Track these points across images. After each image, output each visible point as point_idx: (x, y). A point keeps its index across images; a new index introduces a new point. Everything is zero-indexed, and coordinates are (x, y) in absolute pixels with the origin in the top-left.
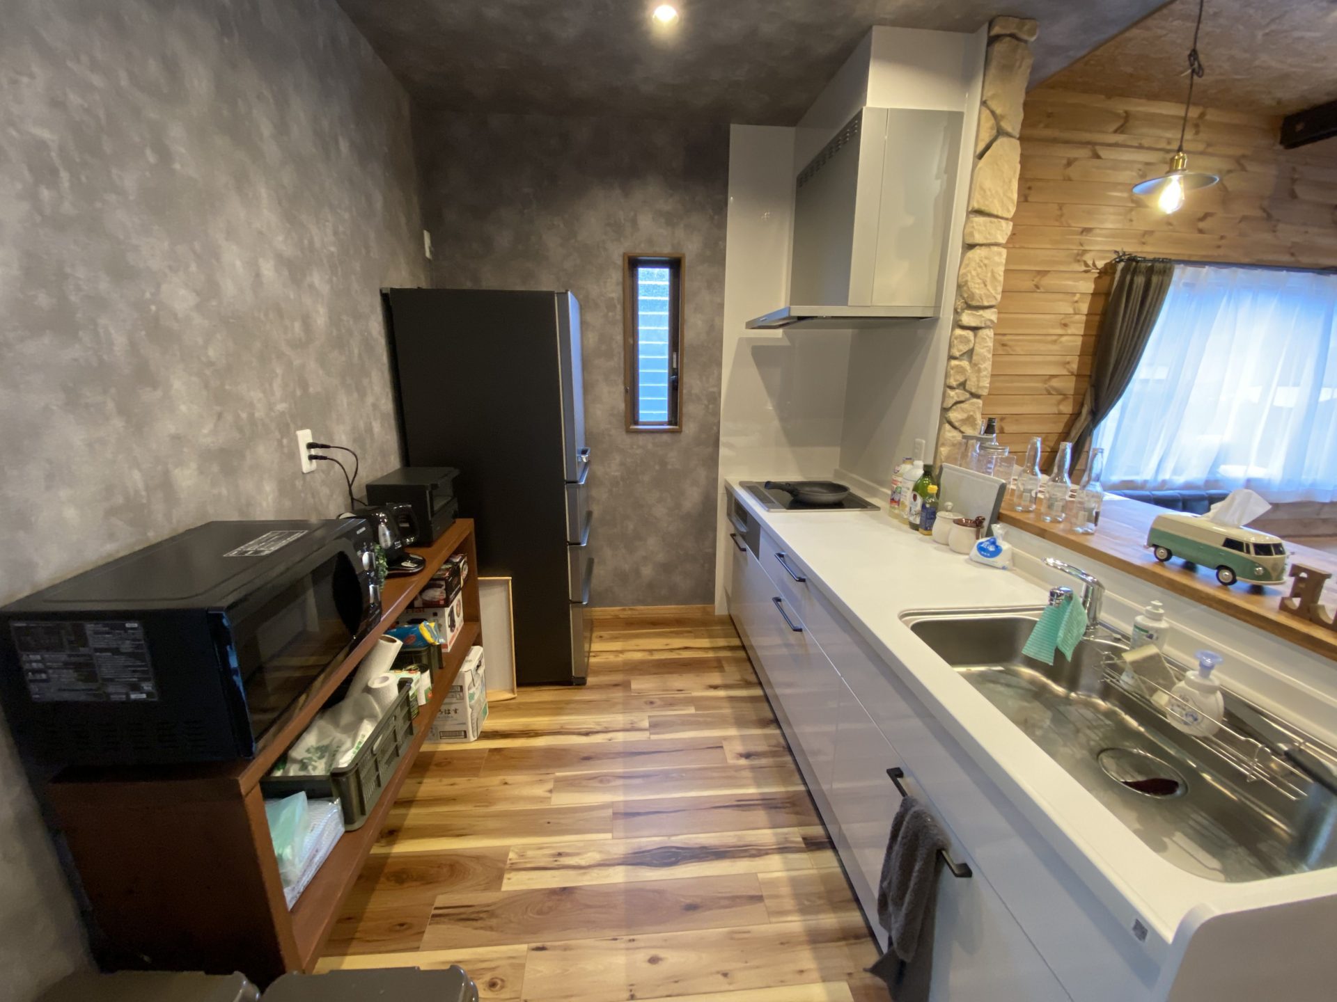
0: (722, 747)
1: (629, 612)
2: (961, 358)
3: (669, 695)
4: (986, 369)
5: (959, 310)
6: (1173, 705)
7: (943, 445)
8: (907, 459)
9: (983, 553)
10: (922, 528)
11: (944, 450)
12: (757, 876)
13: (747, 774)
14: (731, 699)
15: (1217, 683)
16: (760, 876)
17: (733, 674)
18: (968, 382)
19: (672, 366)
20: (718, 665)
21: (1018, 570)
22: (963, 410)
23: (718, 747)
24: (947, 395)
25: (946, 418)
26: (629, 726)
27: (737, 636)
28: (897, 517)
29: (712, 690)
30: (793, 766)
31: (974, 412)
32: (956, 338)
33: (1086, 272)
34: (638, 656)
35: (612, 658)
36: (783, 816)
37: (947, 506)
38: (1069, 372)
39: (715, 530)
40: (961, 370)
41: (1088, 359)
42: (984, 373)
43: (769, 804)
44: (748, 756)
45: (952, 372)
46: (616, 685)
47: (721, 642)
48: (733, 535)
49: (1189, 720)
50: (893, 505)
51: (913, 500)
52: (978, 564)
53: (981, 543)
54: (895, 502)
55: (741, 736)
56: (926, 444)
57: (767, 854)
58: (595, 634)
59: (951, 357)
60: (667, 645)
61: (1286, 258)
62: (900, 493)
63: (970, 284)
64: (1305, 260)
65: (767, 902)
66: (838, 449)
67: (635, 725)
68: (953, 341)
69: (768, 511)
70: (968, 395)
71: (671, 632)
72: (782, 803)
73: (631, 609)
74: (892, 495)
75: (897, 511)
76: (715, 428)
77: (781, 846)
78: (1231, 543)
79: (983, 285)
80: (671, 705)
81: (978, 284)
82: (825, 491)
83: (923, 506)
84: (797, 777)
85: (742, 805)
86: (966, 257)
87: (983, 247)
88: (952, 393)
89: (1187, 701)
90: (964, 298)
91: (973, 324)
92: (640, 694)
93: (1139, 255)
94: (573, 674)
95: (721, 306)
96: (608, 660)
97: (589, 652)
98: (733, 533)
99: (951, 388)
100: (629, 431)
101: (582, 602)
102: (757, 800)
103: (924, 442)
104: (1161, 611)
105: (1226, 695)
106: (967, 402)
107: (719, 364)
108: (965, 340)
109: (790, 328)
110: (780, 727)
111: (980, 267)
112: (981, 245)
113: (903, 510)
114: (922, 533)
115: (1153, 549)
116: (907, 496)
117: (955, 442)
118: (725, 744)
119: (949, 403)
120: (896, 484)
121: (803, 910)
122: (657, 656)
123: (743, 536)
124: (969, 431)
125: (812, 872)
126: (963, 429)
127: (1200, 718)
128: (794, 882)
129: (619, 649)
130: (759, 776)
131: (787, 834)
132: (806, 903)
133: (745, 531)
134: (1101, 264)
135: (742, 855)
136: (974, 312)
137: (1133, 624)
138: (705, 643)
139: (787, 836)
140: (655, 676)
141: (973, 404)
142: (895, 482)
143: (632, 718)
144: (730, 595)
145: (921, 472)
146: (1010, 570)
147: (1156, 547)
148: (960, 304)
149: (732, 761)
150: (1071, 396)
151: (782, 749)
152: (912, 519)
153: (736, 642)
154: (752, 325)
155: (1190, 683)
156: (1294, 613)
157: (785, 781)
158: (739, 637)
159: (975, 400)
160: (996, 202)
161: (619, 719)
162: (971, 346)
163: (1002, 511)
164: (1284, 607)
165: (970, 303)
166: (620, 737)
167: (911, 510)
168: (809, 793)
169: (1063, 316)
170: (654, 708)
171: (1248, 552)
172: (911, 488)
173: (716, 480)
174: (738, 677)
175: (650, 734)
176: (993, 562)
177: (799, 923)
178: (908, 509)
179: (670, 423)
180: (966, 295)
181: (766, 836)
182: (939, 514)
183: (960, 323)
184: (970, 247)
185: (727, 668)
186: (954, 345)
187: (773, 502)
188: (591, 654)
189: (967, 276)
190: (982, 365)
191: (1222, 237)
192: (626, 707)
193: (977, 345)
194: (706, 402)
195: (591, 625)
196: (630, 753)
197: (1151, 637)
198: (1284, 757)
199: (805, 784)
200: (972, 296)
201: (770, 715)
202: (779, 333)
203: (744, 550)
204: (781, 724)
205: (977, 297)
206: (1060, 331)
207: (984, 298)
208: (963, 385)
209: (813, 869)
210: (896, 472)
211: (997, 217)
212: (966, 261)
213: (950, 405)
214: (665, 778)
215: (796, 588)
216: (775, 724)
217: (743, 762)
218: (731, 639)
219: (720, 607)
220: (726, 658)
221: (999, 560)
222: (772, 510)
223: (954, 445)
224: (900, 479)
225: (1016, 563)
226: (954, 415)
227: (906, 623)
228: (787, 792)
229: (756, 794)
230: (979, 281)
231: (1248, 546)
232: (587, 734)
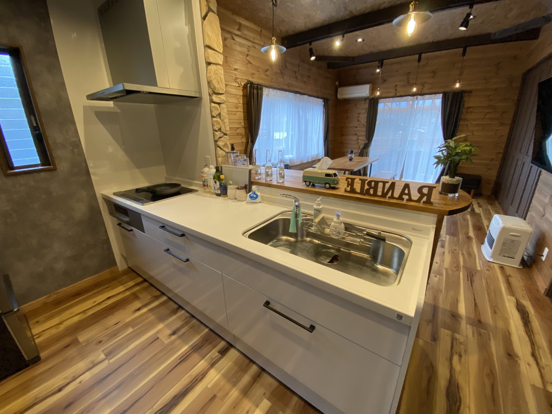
0: (158, 338)
1: (55, 296)
2: (217, 117)
3: (110, 331)
4: (226, 122)
5: (211, 94)
6: (332, 232)
7: (219, 157)
8: (205, 165)
9: (252, 198)
10: (222, 195)
11: (220, 159)
12: (208, 387)
13: (178, 342)
14: (150, 310)
15: (342, 220)
16: (209, 386)
17: (146, 297)
18: (222, 128)
19: (33, 125)
20: (135, 297)
21: (265, 202)
22: (223, 141)
23: (156, 339)
24: (215, 134)
25: (217, 145)
26: (91, 365)
27: (138, 276)
28: (209, 192)
29: (138, 312)
30: (198, 323)
31: (227, 142)
32: (213, 107)
33: (239, 86)
34: (76, 319)
35: (54, 331)
36: (205, 350)
37: (230, 183)
38: (242, 126)
39: (104, 224)
40: (218, 123)
41: (246, 121)
42: (226, 124)
43: (196, 348)
44: (174, 333)
45: (215, 123)
46: (66, 347)
47: (131, 284)
48: (119, 224)
49: (338, 234)
50: (205, 188)
51: (215, 183)
52: (250, 204)
53: (250, 195)
54: (206, 186)
55: (165, 326)
56: (211, 157)
57: (207, 373)
58: (31, 323)
59: (213, 117)
60: (94, 302)
61: (286, 88)
62: (207, 181)
63: (213, 82)
64: (292, 89)
65: (219, 395)
66: (164, 167)
67: (95, 362)
68: (212, 109)
69: (142, 205)
70: (223, 134)
71: (95, 293)
72: (202, 343)
73: (55, 294)
74: (203, 183)
75: (207, 190)
76: (84, 164)
77: (211, 364)
78: (327, 175)
79: (218, 83)
80: (115, 335)
81: (216, 82)
82: (169, 188)
83: (220, 185)
84: (202, 327)
85: (184, 359)
86: (208, 69)
87: (214, 65)
88: (217, 133)
89: (336, 229)
90: (212, 89)
91: (218, 101)
92: (88, 342)
93: (254, 82)
94: (27, 359)
95: (63, 84)
96: (51, 334)
97: (33, 336)
98: (117, 223)
99: (216, 131)
100: (7, 176)
101: (13, 310)
102: (190, 350)
103: (210, 157)
104: (320, 202)
105: (345, 224)
106: (223, 137)
107: (74, 123)
108: (217, 109)
109: (118, 101)
110: (183, 309)
111: (215, 74)
112: (213, 64)
113: (211, 189)
114: (223, 197)
115: (305, 183)
116: (211, 182)
117: (223, 155)
118: (159, 335)
119: (217, 138)
120: (204, 178)
121: (234, 384)
122: (90, 313)
123: (128, 223)
124: (227, 150)
125: (229, 364)
126: (224, 149)
127: (341, 232)
128: (225, 376)
129: (57, 322)
130: (184, 339)
131: (211, 356)
132: (234, 380)
133: (129, 220)
134: (243, 84)
135: (196, 383)
136: (217, 96)
137: (313, 210)
138: (121, 289)
139: (211, 357)
140: (96, 324)
141: (225, 138)
142: (203, 177)
143: (90, 360)
144: (125, 256)
145: (214, 170)
146: (262, 203)
147: (305, 182)
148: (211, 92)
149: (166, 342)
150: (244, 136)
151: (189, 318)
152: (216, 192)
153: (140, 280)
154: (92, 97)
155: (335, 222)
156: (349, 192)
157: (198, 332)
158: (140, 276)
159: (225, 136)
160: (215, 44)
161: (81, 365)
162: (219, 112)
163: (252, 180)
164: (346, 191)
165: (215, 91)
166: (87, 376)
167: (215, 188)
168: (211, 330)
169: (235, 104)
170: (104, 344)
171: (332, 177)
172: (212, 178)
173: (95, 195)
174: (150, 297)
175: (109, 360)
176: (256, 201)
177: (236, 392)
178: (213, 188)
179: (43, 165)
180: (212, 87)
181: (202, 364)
182: (229, 187)
183: (213, 100)
184: (209, 64)
185: (140, 296)
186: (213, 111)
187: (143, 200)
188: (35, 337)
189: (211, 78)
190: (225, 120)
191: (272, 79)
192: (82, 355)
193: (221, 111)
194: (71, 148)
195: (25, 318)
196: (100, 380)
197: (320, 212)
198: (366, 235)
199: (207, 327)
200: (215, 87)
201: (176, 306)
202: (111, 104)
203: (132, 230)
204: (183, 307)
205: (217, 89)
206: (236, 110)
207: (219, 89)
208: (220, 129)
209: (229, 362)
210: (202, 172)
211: (216, 51)
212: (209, 71)
213: (217, 139)
214: (133, 377)
215: (179, 241)
216: (180, 309)
217: (173, 337)
218: (135, 280)
219: (121, 265)
220: (137, 291)
221: (259, 200)
222: (145, 204)
223: (223, 157)
224: (205, 175)
225: (264, 200)
226: (220, 143)
227: (245, 236)
228: (202, 336)
229: (189, 347)
230: (216, 81)
231: (332, 174)
232: (60, 390)
